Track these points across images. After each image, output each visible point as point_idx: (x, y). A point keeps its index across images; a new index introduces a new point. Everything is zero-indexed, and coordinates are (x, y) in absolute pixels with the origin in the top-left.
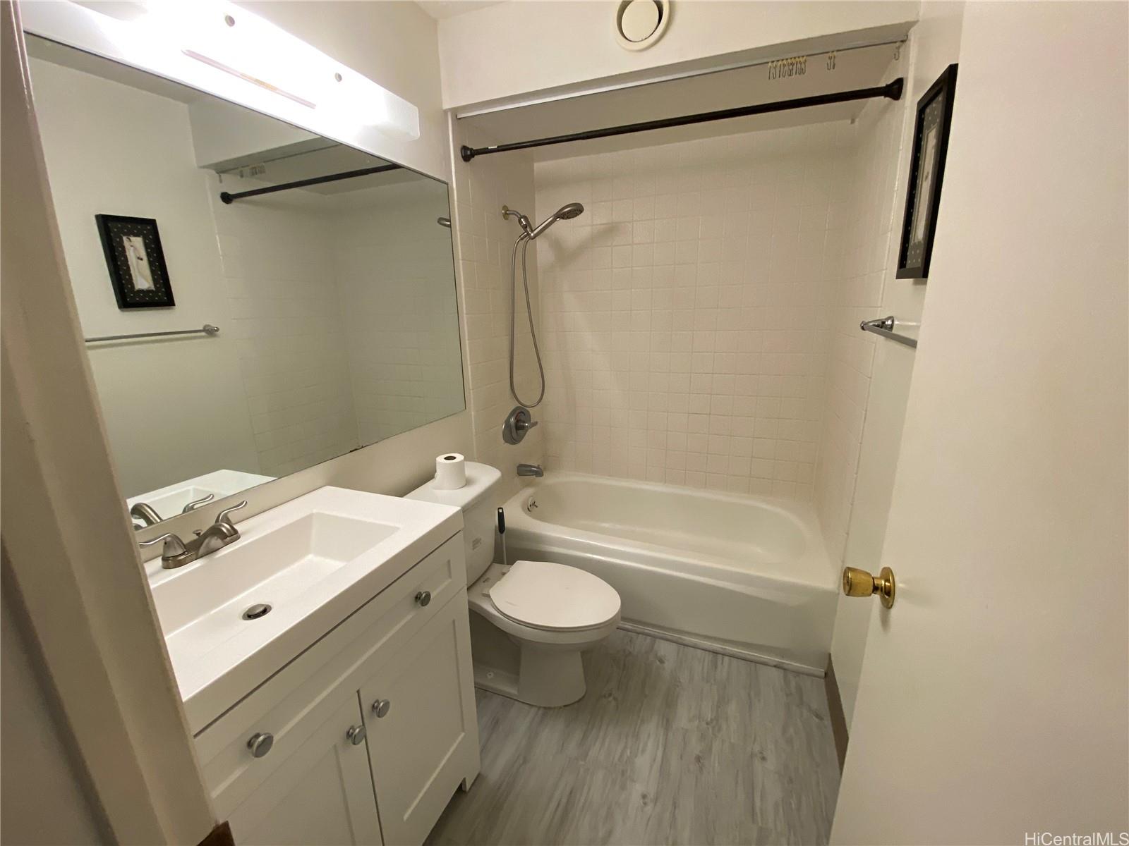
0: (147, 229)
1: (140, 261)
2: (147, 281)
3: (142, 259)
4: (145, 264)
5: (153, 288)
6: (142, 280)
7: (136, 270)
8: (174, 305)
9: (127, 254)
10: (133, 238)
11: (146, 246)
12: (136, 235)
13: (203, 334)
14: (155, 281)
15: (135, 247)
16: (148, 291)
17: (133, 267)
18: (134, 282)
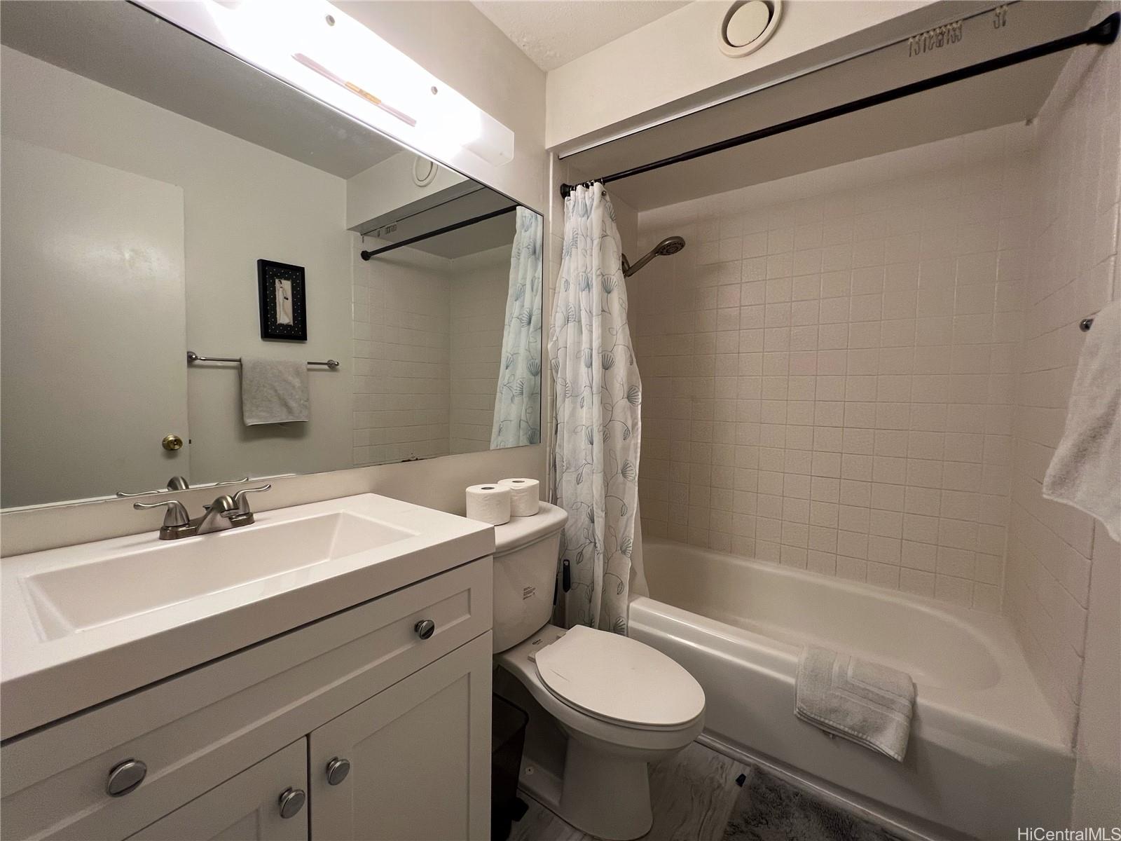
0: (296, 275)
1: (285, 300)
2: (288, 316)
3: (287, 299)
4: (289, 303)
5: (292, 324)
6: (284, 316)
7: (282, 307)
8: (306, 340)
9: (277, 293)
10: (283, 281)
11: (293, 288)
12: (286, 279)
13: (326, 367)
14: (295, 318)
15: (284, 289)
16: (288, 326)
17: (279, 302)
18: (278, 317)
